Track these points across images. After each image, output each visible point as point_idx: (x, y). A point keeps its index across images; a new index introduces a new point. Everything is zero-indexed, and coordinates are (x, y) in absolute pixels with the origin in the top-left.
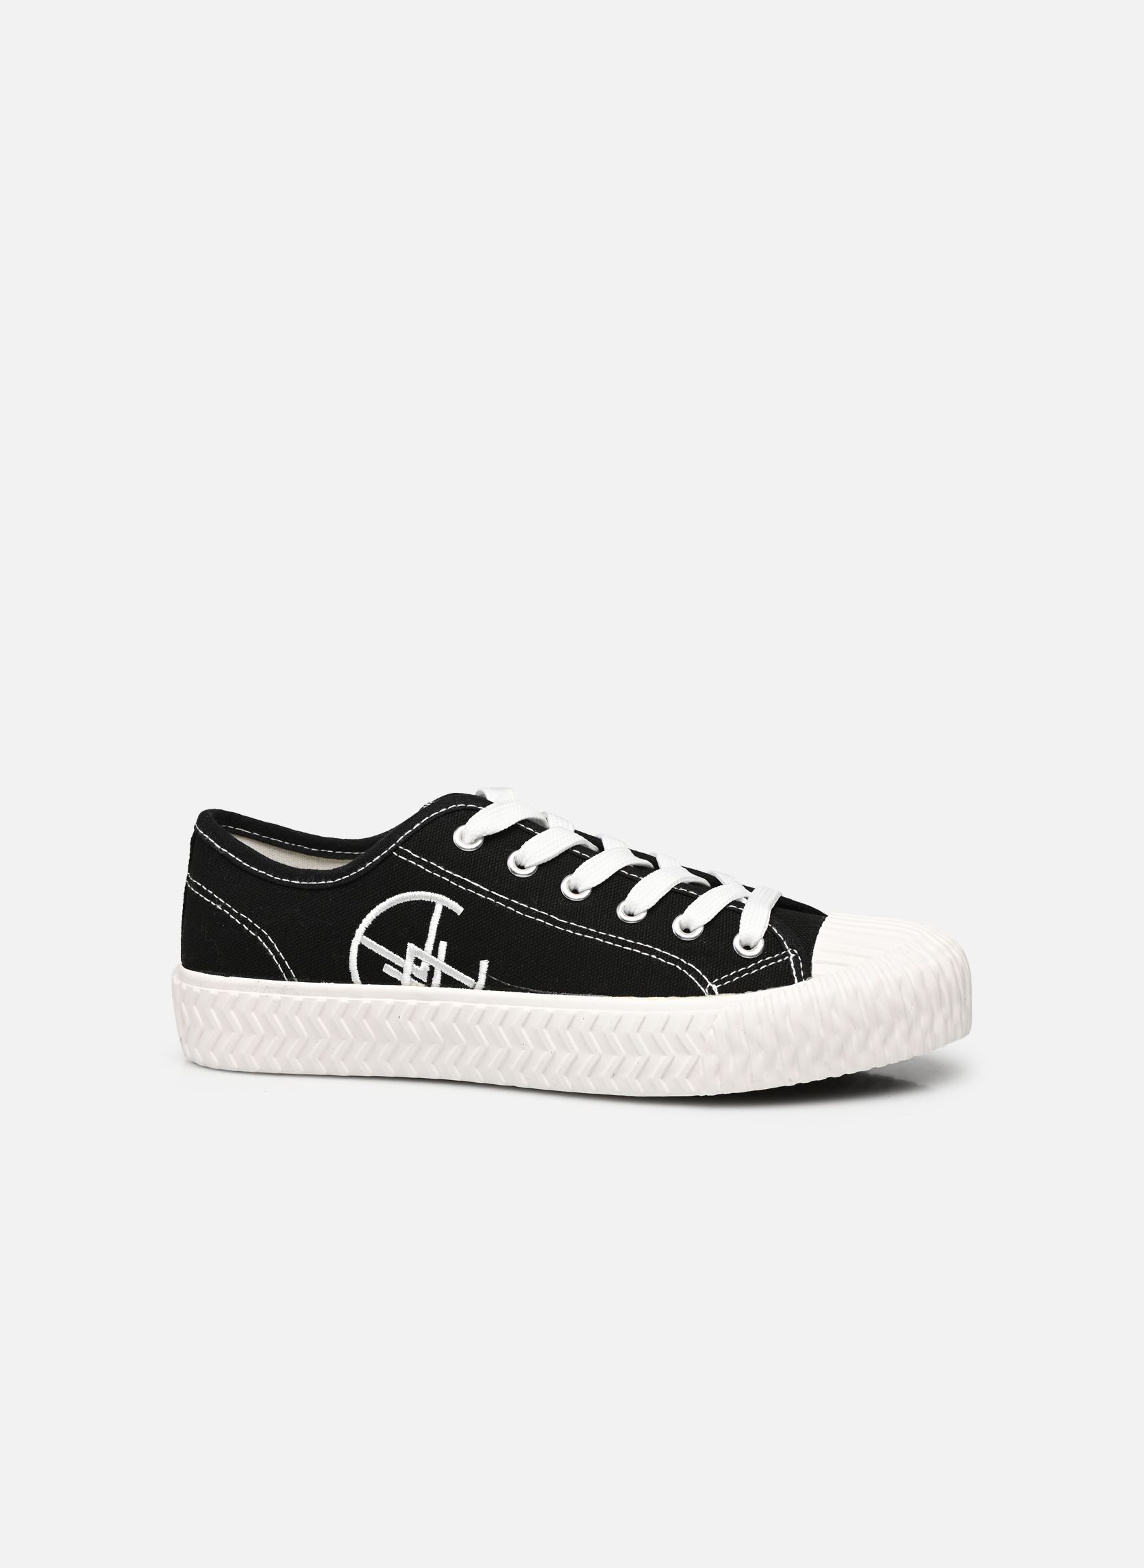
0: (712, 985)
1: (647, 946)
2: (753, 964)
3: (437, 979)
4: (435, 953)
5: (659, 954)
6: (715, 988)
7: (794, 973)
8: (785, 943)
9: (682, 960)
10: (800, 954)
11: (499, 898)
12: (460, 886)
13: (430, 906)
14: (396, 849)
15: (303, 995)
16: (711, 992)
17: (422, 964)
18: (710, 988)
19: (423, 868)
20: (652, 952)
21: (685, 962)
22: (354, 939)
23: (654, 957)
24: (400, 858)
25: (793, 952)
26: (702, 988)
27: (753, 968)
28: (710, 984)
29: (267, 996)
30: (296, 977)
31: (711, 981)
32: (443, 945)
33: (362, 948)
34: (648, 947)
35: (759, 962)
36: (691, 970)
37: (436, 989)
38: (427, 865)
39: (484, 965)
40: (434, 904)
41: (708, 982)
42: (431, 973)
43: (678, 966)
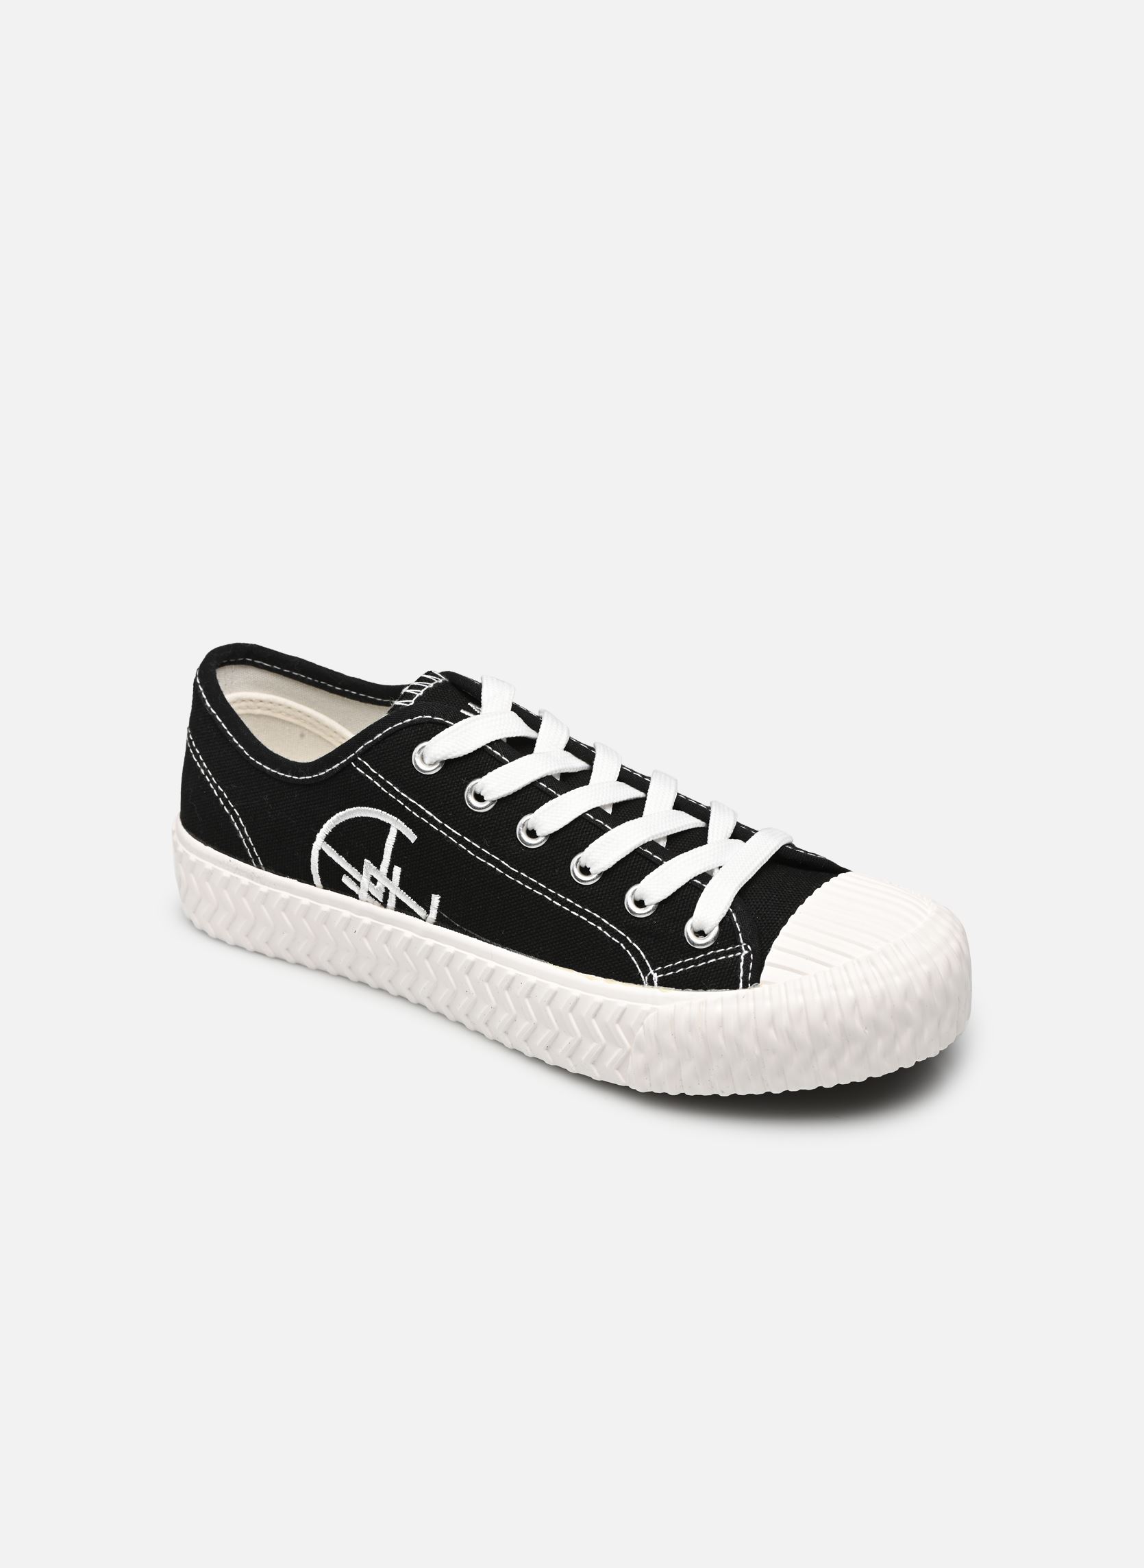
0: (653, 973)
1: (595, 914)
2: (703, 955)
3: (392, 902)
4: (390, 875)
5: (605, 927)
6: (655, 977)
7: (741, 975)
8: (740, 935)
9: (628, 938)
10: (753, 951)
11: (451, 833)
12: (414, 813)
13: (386, 827)
14: (354, 759)
15: (269, 886)
16: (651, 983)
17: (378, 883)
18: (651, 976)
19: (379, 785)
20: (598, 922)
21: (630, 941)
22: (315, 843)
23: (600, 928)
24: (358, 771)
25: (746, 948)
26: (642, 975)
27: (701, 960)
28: (652, 971)
29: (237, 878)
30: (264, 866)
31: (653, 968)
32: (397, 871)
33: (322, 853)
34: (595, 916)
35: (709, 953)
36: (635, 951)
37: (390, 912)
38: (383, 783)
39: (435, 900)
40: (389, 826)
41: (650, 968)
42: (386, 894)
43: (622, 945)
